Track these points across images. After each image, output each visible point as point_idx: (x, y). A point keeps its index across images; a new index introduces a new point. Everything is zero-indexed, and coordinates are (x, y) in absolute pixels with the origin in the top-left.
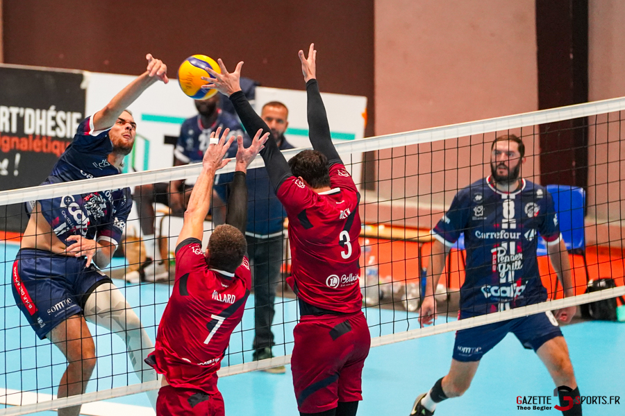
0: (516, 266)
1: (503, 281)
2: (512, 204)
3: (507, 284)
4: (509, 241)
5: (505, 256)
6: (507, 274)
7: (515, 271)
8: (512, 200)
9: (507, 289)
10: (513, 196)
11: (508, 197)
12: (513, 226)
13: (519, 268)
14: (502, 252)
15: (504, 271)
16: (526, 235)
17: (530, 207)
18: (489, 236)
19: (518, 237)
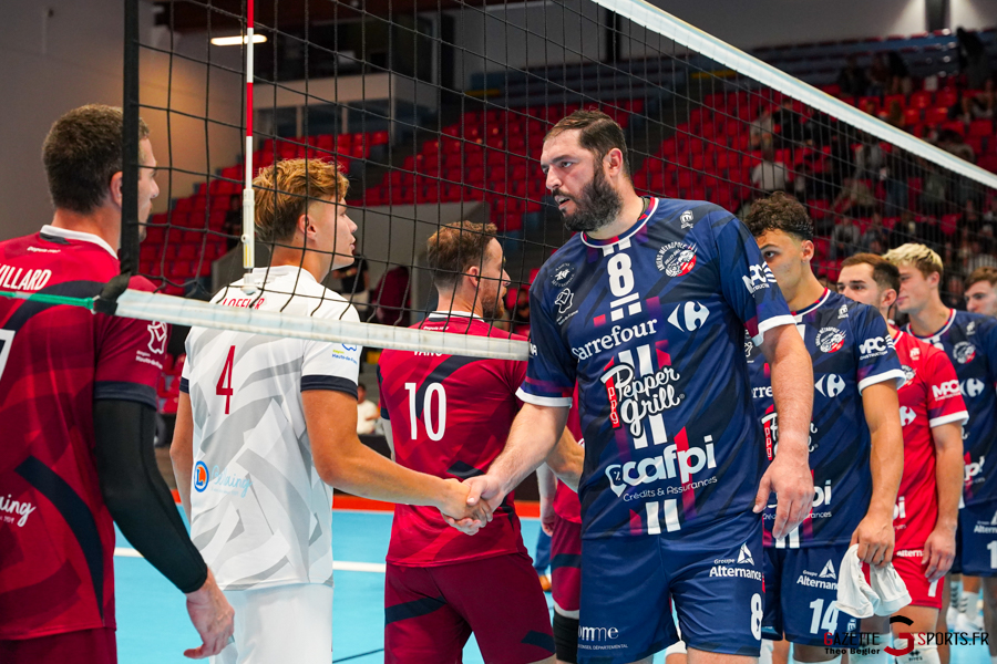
0: (663, 400)
1: (641, 443)
2: (626, 259)
3: (655, 450)
4: (633, 346)
5: (630, 384)
6: (645, 423)
7: (665, 413)
8: (625, 251)
9: (657, 462)
10: (625, 243)
11: (616, 247)
12: (635, 309)
13: (671, 403)
14: (624, 375)
15: (637, 418)
16: (673, 319)
17: (669, 253)
18: (592, 348)
19: (653, 331)
